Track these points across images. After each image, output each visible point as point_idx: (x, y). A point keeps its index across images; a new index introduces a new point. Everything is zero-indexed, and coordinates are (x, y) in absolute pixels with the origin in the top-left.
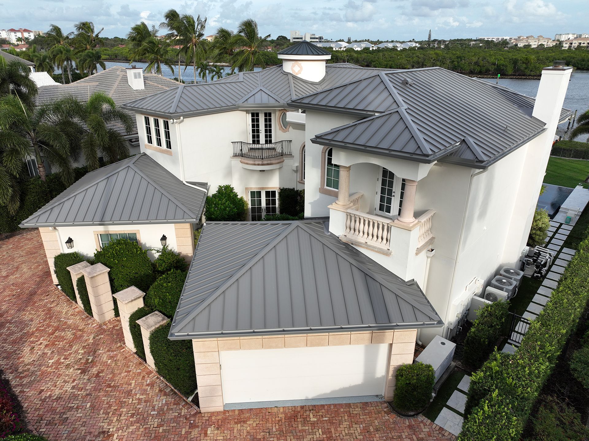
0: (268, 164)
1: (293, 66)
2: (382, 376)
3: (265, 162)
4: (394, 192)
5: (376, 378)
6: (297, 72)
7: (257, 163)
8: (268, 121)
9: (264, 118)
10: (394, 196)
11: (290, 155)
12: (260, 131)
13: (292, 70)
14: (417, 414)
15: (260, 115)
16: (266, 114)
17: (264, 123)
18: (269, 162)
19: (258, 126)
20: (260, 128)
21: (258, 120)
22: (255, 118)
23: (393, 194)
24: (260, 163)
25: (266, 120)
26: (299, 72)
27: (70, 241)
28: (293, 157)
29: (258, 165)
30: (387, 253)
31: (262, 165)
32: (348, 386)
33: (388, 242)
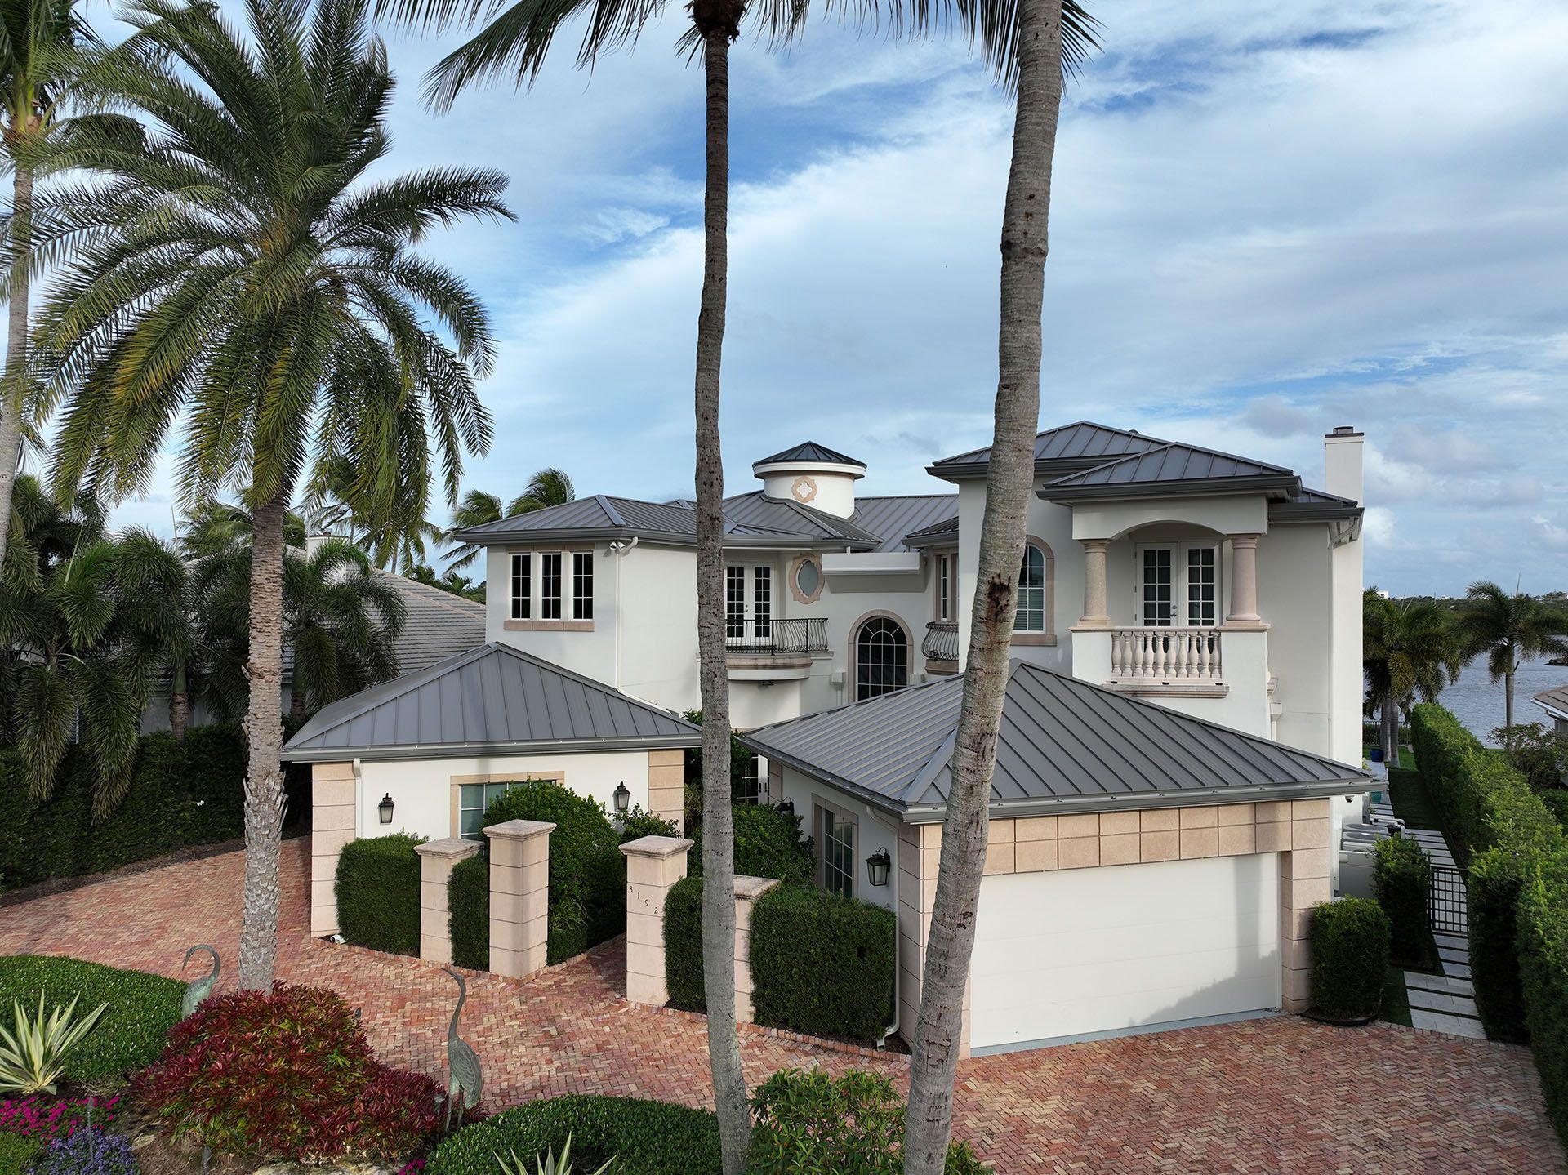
0: (785, 666)
1: (797, 485)
2: (1272, 952)
3: (780, 662)
4: (1175, 608)
5: (1261, 957)
6: (804, 496)
7: (761, 662)
8: (762, 586)
9: (753, 579)
10: (1174, 615)
11: (824, 650)
12: (745, 609)
13: (794, 492)
14: (1373, 1019)
15: (746, 572)
16: (758, 572)
17: (753, 590)
18: (787, 661)
19: (741, 596)
20: (745, 602)
21: (741, 584)
22: (736, 578)
23: (1172, 612)
24: (769, 662)
25: (758, 585)
26: (811, 497)
27: (387, 804)
28: (832, 654)
29: (765, 667)
30: (1217, 694)
31: (774, 667)
32: (1210, 985)
33: (1216, 671)
